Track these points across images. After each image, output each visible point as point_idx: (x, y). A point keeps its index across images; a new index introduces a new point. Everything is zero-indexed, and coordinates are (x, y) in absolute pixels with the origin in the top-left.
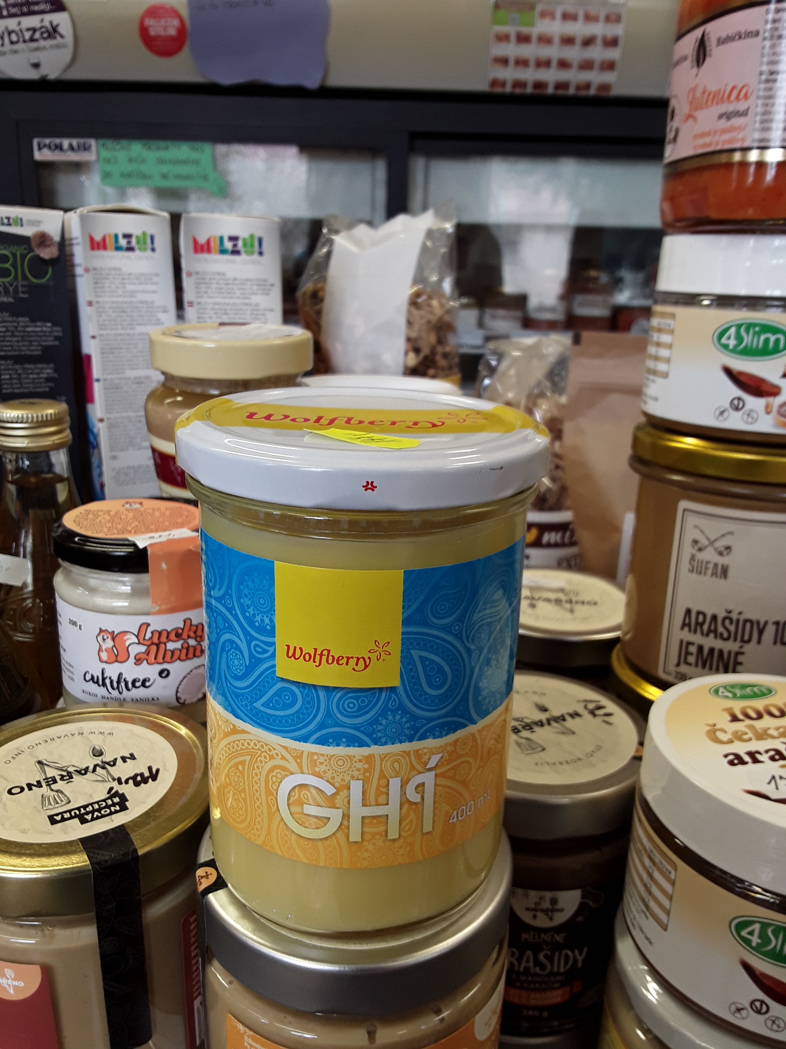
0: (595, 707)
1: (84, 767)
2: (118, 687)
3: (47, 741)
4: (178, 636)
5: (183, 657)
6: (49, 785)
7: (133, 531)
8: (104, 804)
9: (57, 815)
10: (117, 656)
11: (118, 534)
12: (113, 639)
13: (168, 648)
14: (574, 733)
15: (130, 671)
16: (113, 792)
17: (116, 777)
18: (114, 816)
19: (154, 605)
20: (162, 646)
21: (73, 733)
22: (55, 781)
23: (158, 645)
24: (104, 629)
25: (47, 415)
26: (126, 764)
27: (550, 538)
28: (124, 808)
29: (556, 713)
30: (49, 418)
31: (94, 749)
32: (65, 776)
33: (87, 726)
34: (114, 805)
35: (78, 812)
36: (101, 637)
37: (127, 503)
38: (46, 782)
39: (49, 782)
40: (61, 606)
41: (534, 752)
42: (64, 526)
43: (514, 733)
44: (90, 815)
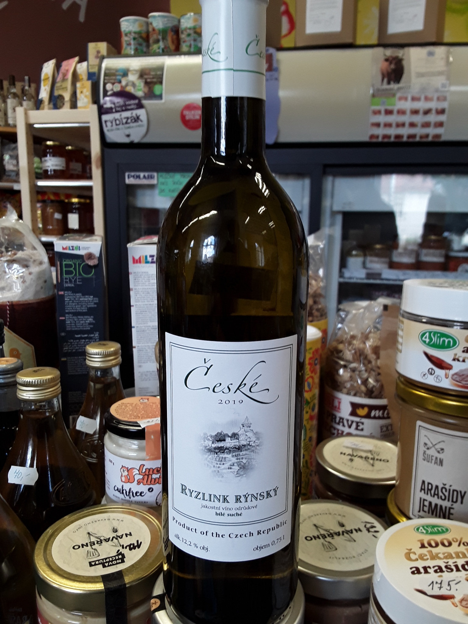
0: (370, 526)
1: (108, 538)
2: (129, 495)
3: (93, 522)
5: (160, 482)
6: (91, 546)
7: (141, 417)
8: (114, 558)
9: (93, 562)
10: (129, 479)
11: (134, 418)
12: (128, 471)
13: (153, 477)
14: (355, 541)
15: (135, 487)
16: (119, 552)
17: (122, 545)
18: (118, 565)
19: (147, 456)
20: (150, 476)
21: (105, 518)
22: (94, 544)
23: (148, 476)
24: (124, 466)
25: (110, 352)
26: (127, 538)
27: (375, 414)
28: (123, 561)
29: (348, 528)
31: (114, 528)
32: (99, 542)
33: (112, 515)
34: (119, 559)
35: (102, 562)
36: (122, 470)
37: (142, 399)
38: (90, 544)
39: (91, 544)
40: (106, 452)
41: (331, 550)
42: (110, 413)
43: (323, 538)
44: (107, 564)
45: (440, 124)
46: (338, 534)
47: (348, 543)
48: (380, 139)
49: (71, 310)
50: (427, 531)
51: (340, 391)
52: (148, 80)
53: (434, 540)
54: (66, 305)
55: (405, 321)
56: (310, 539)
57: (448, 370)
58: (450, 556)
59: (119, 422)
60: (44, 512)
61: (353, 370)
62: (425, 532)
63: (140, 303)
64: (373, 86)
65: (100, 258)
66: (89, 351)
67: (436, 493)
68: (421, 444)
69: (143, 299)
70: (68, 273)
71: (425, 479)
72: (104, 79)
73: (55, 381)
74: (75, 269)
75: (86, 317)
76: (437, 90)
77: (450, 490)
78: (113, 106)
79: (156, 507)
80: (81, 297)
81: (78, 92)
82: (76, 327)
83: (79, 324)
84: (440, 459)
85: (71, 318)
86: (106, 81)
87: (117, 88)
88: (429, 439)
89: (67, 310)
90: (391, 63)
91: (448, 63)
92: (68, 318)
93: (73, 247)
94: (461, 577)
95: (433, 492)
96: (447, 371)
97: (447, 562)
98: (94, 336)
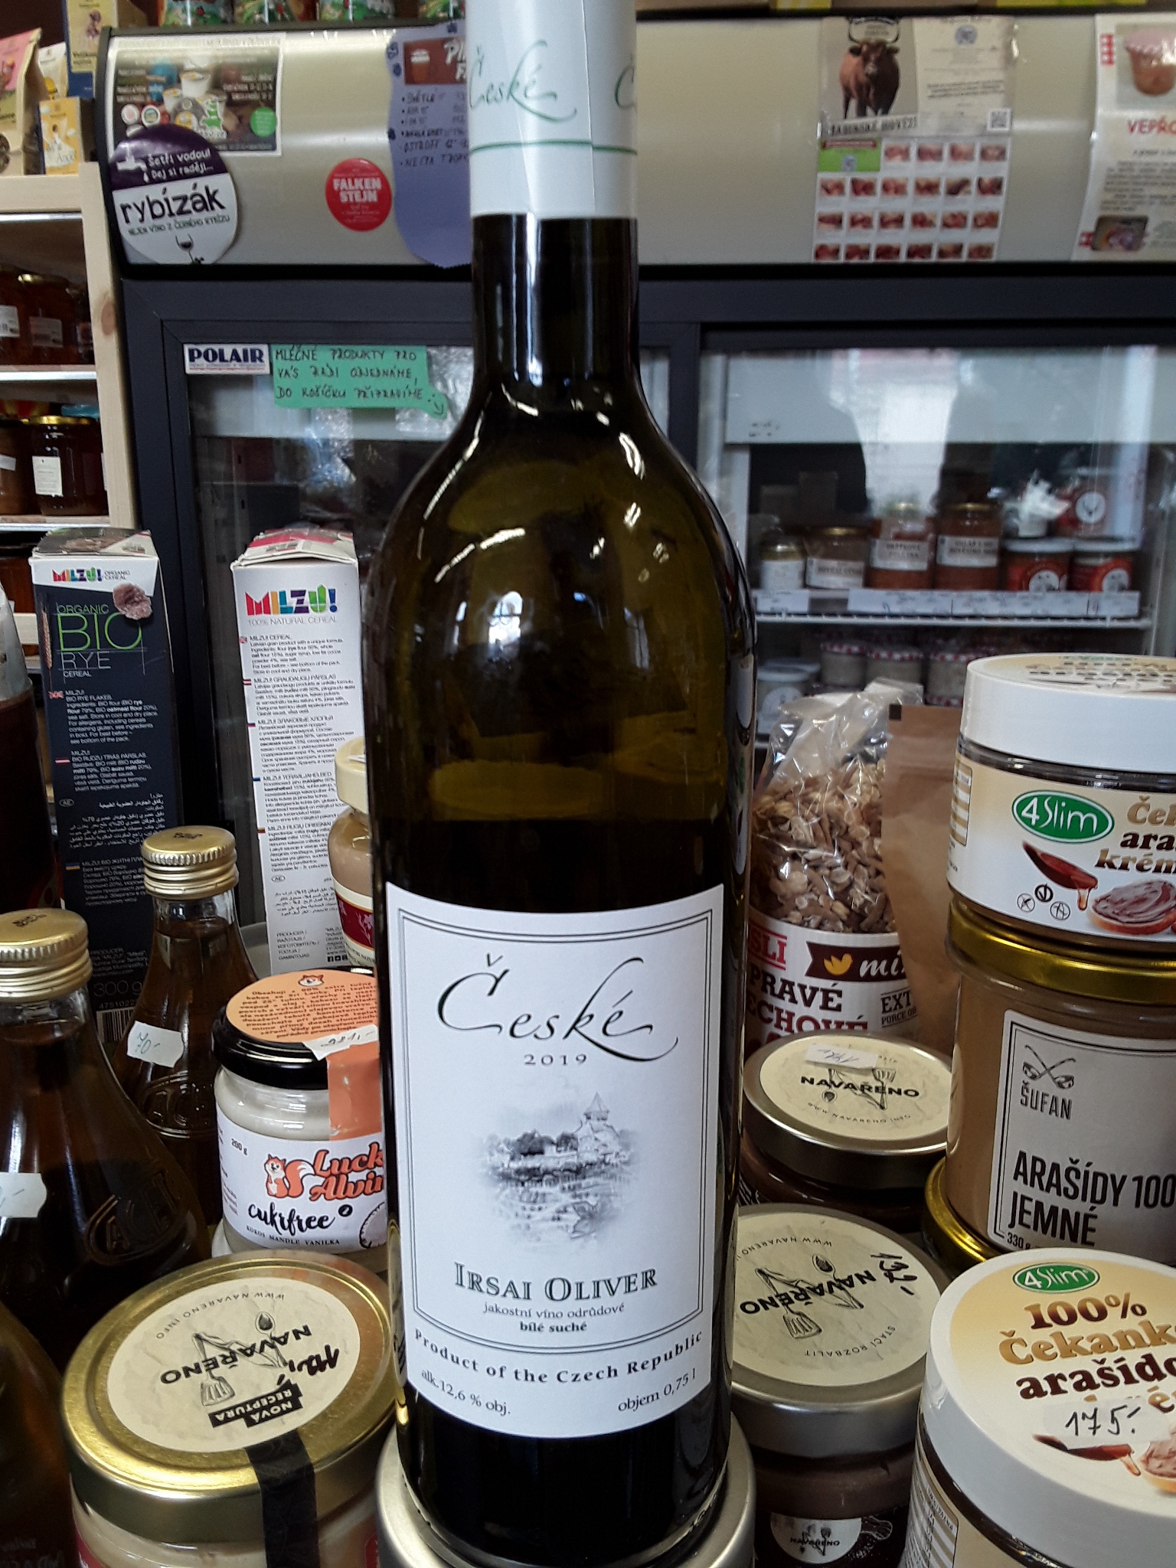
0: (893, 1266)
1: (250, 1345)
2: (290, 1227)
3: (206, 1307)
4: (363, 1164)
5: (369, 1190)
6: (208, 1370)
7: (310, 1030)
8: (274, 1399)
9: (219, 1413)
10: (288, 1189)
11: (292, 1034)
12: (285, 1169)
13: (350, 1180)
14: (862, 1306)
15: (305, 1208)
16: (284, 1382)
17: (287, 1360)
18: (285, 1416)
19: (334, 1129)
20: (343, 1177)
21: (236, 1294)
22: (216, 1366)
23: (338, 1177)
24: (273, 1156)
25: (209, 855)
26: (299, 1341)
27: (869, 970)
28: (297, 1406)
29: (842, 1274)
30: (211, 858)
31: (261, 1317)
32: (228, 1357)
33: (252, 1284)
34: (285, 1400)
35: (243, 1411)
36: (271, 1165)
37: (305, 977)
38: (206, 1366)
39: (208, 1365)
40: (221, 1118)
41: (807, 1334)
42: (227, 1019)
43: (784, 1304)
44: (258, 1415)
45: (989, 220)
46: (819, 1290)
47: (846, 1311)
48: (842, 259)
49: (84, 738)
50: (1045, 1282)
51: (784, 917)
52: (236, 97)
53: (1061, 1304)
54: (72, 727)
55: (975, 766)
56: (753, 1308)
57: (1087, 890)
58: (1104, 1345)
59: (251, 1043)
60: (67, 1281)
61: (815, 865)
62: (1039, 1284)
63: (272, 718)
64: (822, 119)
65: (155, 600)
66: (153, 855)
67: (1054, 1181)
68: (1018, 1067)
69: (277, 705)
70: (73, 641)
71: (1024, 1151)
72: (116, 94)
73: (76, 948)
74: (90, 630)
75: (126, 756)
76: (983, 133)
77: (1087, 1173)
78: (143, 167)
79: (360, 1252)
80: (111, 703)
81: (45, 126)
82: (102, 784)
83: (108, 776)
84: (1063, 1101)
85: (87, 758)
86: (121, 99)
87: (152, 117)
88: (1035, 1054)
89: (76, 738)
90: (866, 60)
91: (1009, 60)
92: (77, 759)
93: (81, 571)
94: (1138, 1397)
95: (1045, 1179)
96: (1084, 892)
97: (1103, 1361)
98: (150, 805)
